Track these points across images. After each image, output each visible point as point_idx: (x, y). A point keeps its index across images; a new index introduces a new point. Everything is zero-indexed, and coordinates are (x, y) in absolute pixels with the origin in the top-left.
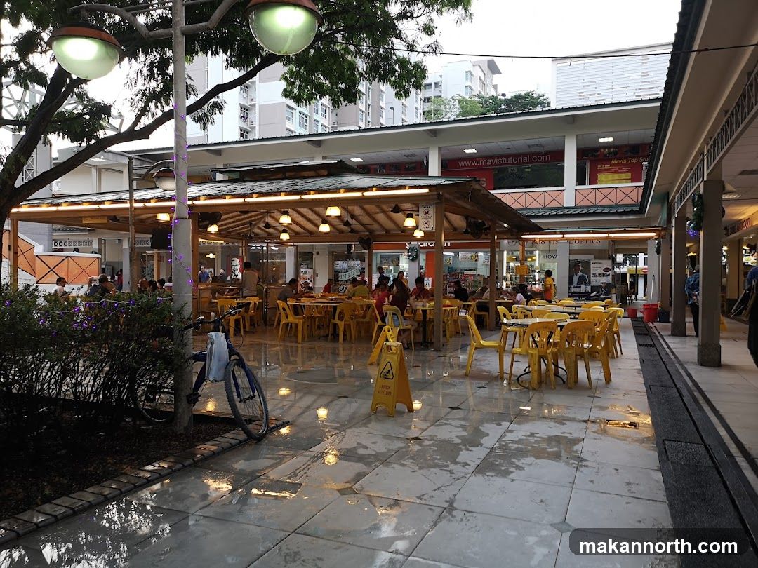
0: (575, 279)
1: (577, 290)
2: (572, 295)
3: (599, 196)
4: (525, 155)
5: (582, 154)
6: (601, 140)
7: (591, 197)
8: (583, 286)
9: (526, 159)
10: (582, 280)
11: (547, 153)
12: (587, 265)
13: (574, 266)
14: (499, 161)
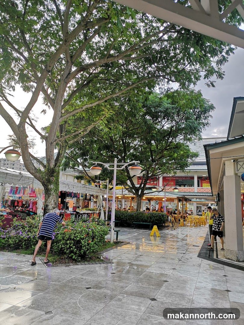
0: (198, 211)
1: (198, 214)
2: (197, 215)
3: (203, 190)
4: (184, 177)
5: (199, 178)
6: (203, 176)
7: (201, 190)
8: (200, 213)
9: (184, 178)
10: (199, 211)
11: (189, 177)
12: (201, 207)
13: (197, 207)
14: (178, 178)
